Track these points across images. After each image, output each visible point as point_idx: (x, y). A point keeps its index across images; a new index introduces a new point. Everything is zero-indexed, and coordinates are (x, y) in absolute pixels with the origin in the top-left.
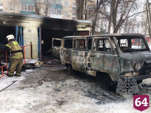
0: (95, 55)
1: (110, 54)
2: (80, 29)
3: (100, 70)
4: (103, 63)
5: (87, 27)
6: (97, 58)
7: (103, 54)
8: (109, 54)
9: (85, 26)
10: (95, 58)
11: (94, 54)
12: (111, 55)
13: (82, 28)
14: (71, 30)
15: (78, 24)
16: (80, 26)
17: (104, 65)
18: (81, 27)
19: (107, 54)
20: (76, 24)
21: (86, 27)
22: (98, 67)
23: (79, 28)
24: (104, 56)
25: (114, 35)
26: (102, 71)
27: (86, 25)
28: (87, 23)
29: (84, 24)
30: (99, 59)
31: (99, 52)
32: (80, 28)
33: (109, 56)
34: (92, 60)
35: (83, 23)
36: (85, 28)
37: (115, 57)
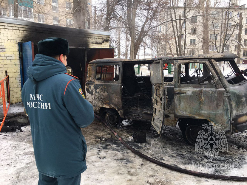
0: (182, 91)
1: (212, 87)
2: (94, 45)
3: (192, 115)
4: (200, 103)
5: (105, 42)
6: (188, 95)
7: (198, 89)
8: (208, 88)
9: (101, 41)
10: (184, 96)
11: (180, 90)
12: (214, 90)
13: (97, 43)
14: (80, 48)
15: (89, 37)
16: (94, 40)
17: (200, 107)
18: (95, 42)
19: (205, 88)
20: (86, 37)
21: (103, 42)
22: (189, 111)
23: (91, 44)
24: (200, 92)
25: (212, 57)
26: (197, 117)
27: (103, 38)
28: (104, 36)
29: (99, 38)
30: (191, 97)
31: (191, 86)
32: (93, 43)
33: (210, 92)
34: (178, 100)
35: (98, 35)
36: (101, 44)
37: (221, 93)
